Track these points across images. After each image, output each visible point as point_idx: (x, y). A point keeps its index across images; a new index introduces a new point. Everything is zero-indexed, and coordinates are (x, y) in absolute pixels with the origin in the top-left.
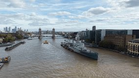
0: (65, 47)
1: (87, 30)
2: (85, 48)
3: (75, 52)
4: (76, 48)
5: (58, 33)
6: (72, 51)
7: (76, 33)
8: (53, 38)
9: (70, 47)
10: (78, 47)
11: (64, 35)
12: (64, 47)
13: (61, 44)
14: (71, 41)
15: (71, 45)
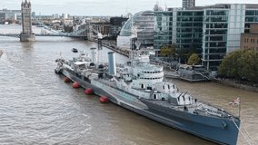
0: (75, 80)
1: (157, 8)
2: (170, 90)
3: (123, 108)
4: (129, 88)
5: (46, 21)
6: (109, 102)
7: (117, 22)
8: (25, 38)
9: (98, 85)
10: (137, 83)
11: (69, 29)
12: (68, 81)
13: (56, 66)
14: (102, 56)
15: (103, 72)
